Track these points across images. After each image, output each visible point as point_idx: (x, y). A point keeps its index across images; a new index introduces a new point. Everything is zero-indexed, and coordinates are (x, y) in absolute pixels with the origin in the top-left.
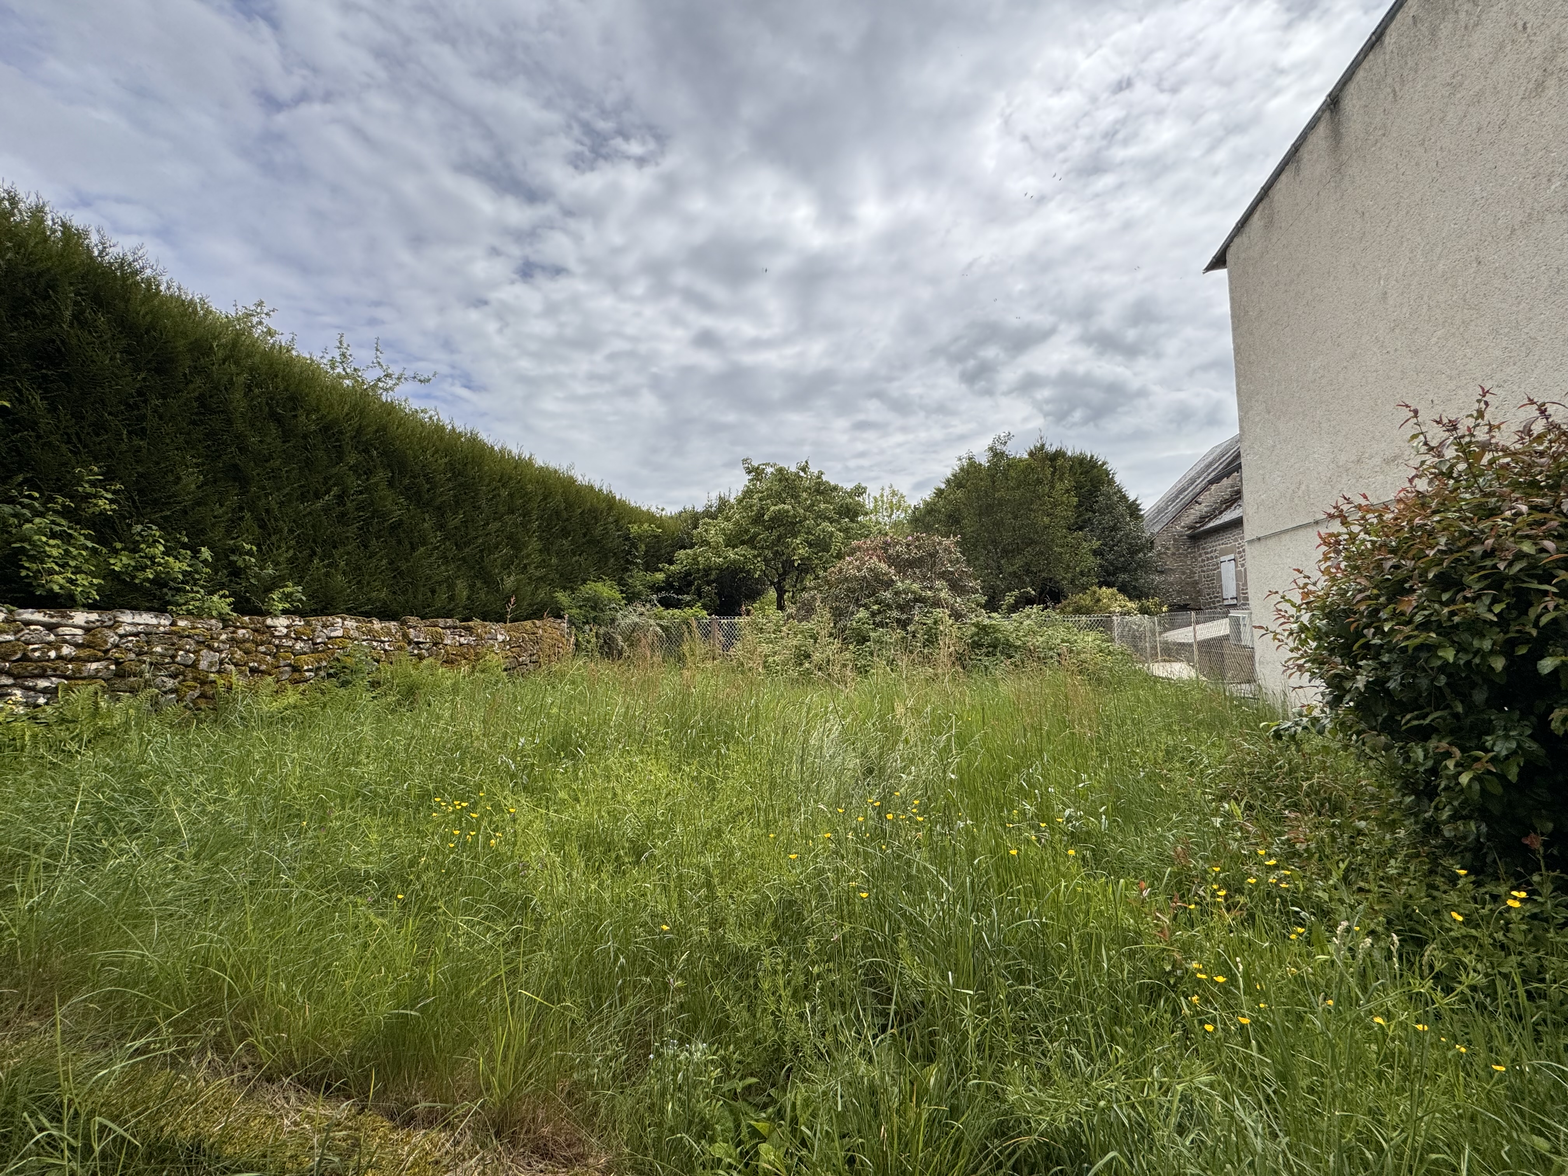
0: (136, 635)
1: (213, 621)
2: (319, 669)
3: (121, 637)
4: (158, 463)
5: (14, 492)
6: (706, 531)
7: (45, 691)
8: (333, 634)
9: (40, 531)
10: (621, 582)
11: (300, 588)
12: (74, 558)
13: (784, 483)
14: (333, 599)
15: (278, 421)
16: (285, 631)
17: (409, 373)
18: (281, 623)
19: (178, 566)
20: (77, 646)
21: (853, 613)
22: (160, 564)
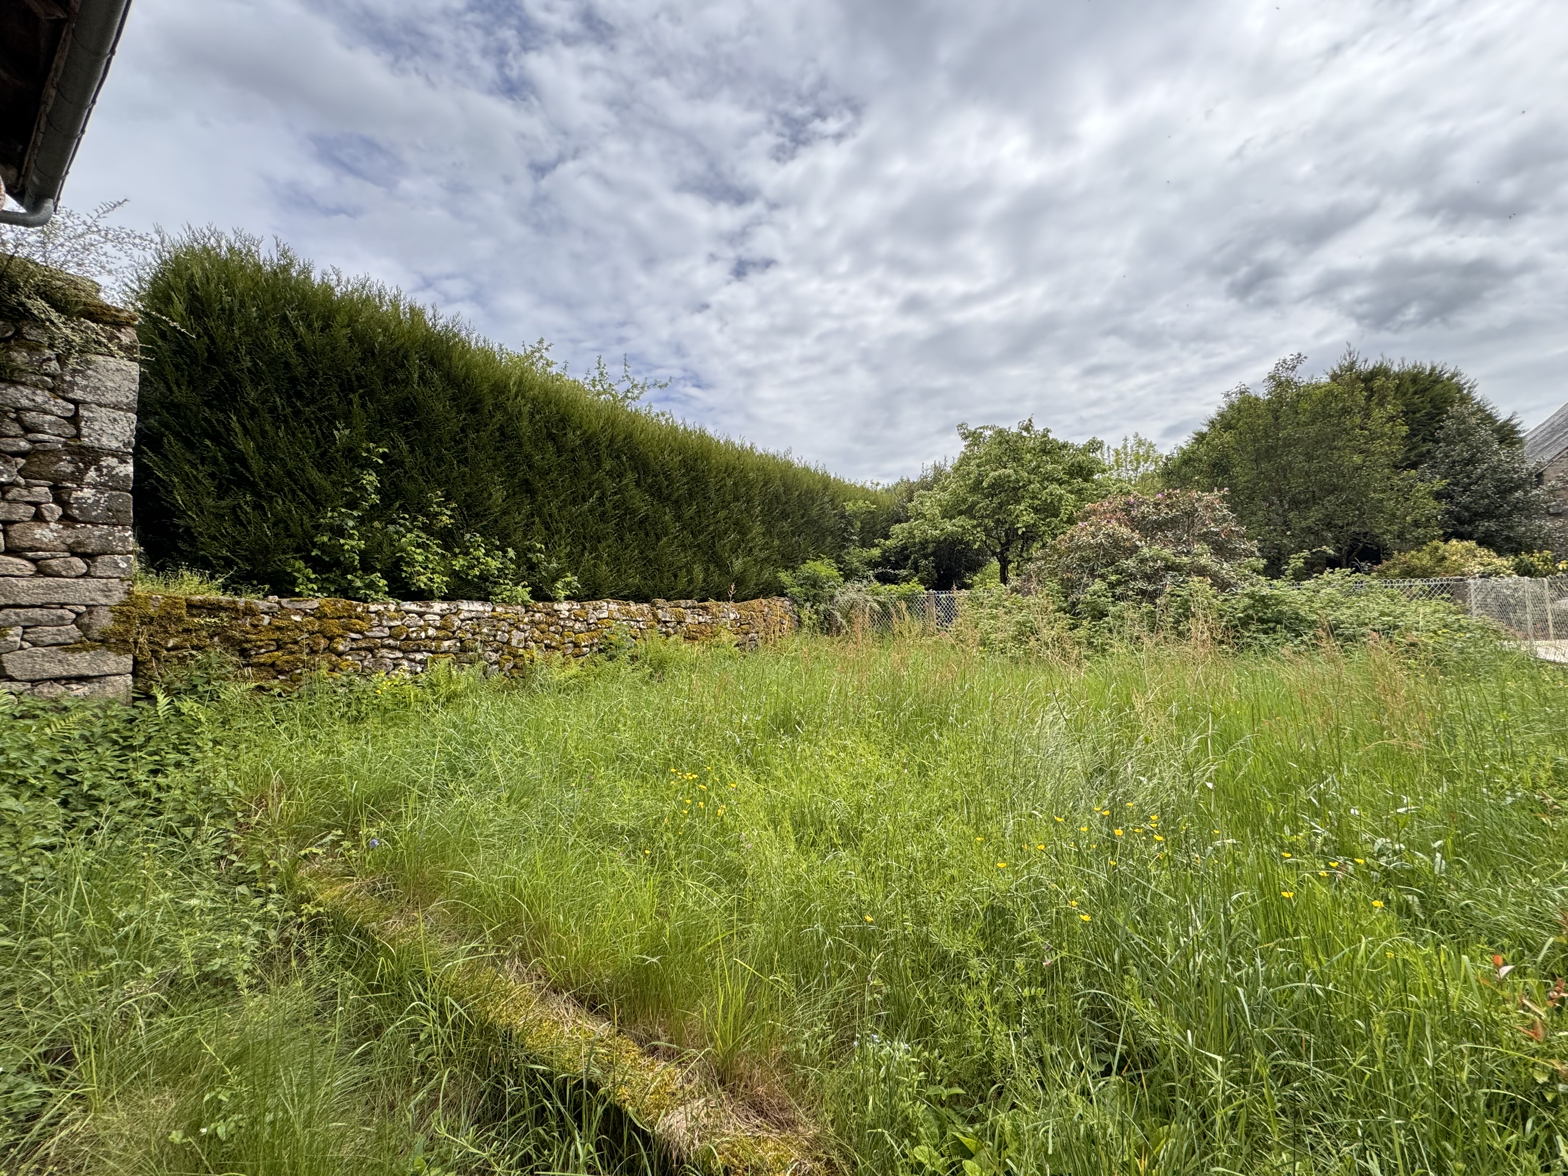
0: (471, 619)
1: (519, 607)
2: (592, 645)
3: (462, 621)
4: (477, 484)
5: (395, 516)
6: (921, 503)
7: (420, 662)
8: (602, 616)
9: (411, 543)
10: (839, 560)
11: (576, 578)
12: (431, 562)
13: (1005, 446)
14: (600, 585)
15: (553, 439)
16: (567, 614)
17: (650, 381)
18: (563, 607)
19: (494, 564)
20: (437, 628)
21: (1087, 585)
22: (483, 564)
